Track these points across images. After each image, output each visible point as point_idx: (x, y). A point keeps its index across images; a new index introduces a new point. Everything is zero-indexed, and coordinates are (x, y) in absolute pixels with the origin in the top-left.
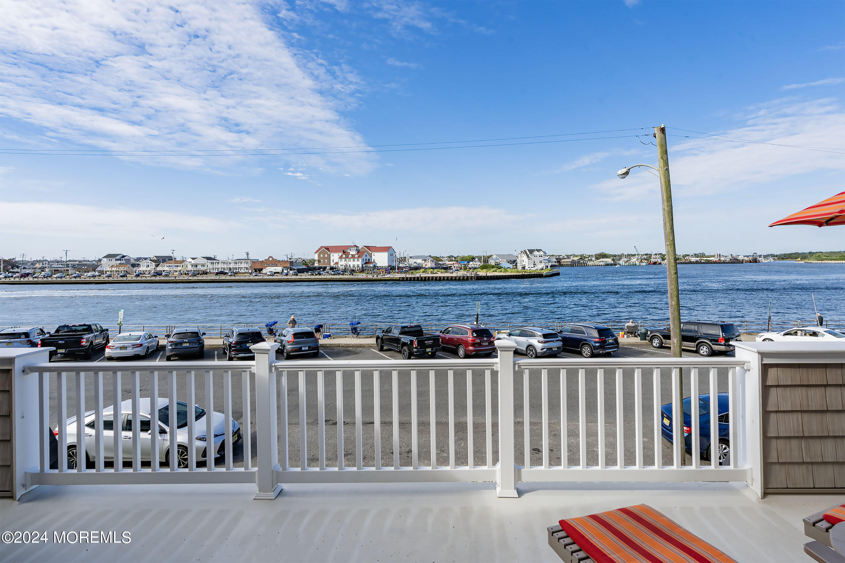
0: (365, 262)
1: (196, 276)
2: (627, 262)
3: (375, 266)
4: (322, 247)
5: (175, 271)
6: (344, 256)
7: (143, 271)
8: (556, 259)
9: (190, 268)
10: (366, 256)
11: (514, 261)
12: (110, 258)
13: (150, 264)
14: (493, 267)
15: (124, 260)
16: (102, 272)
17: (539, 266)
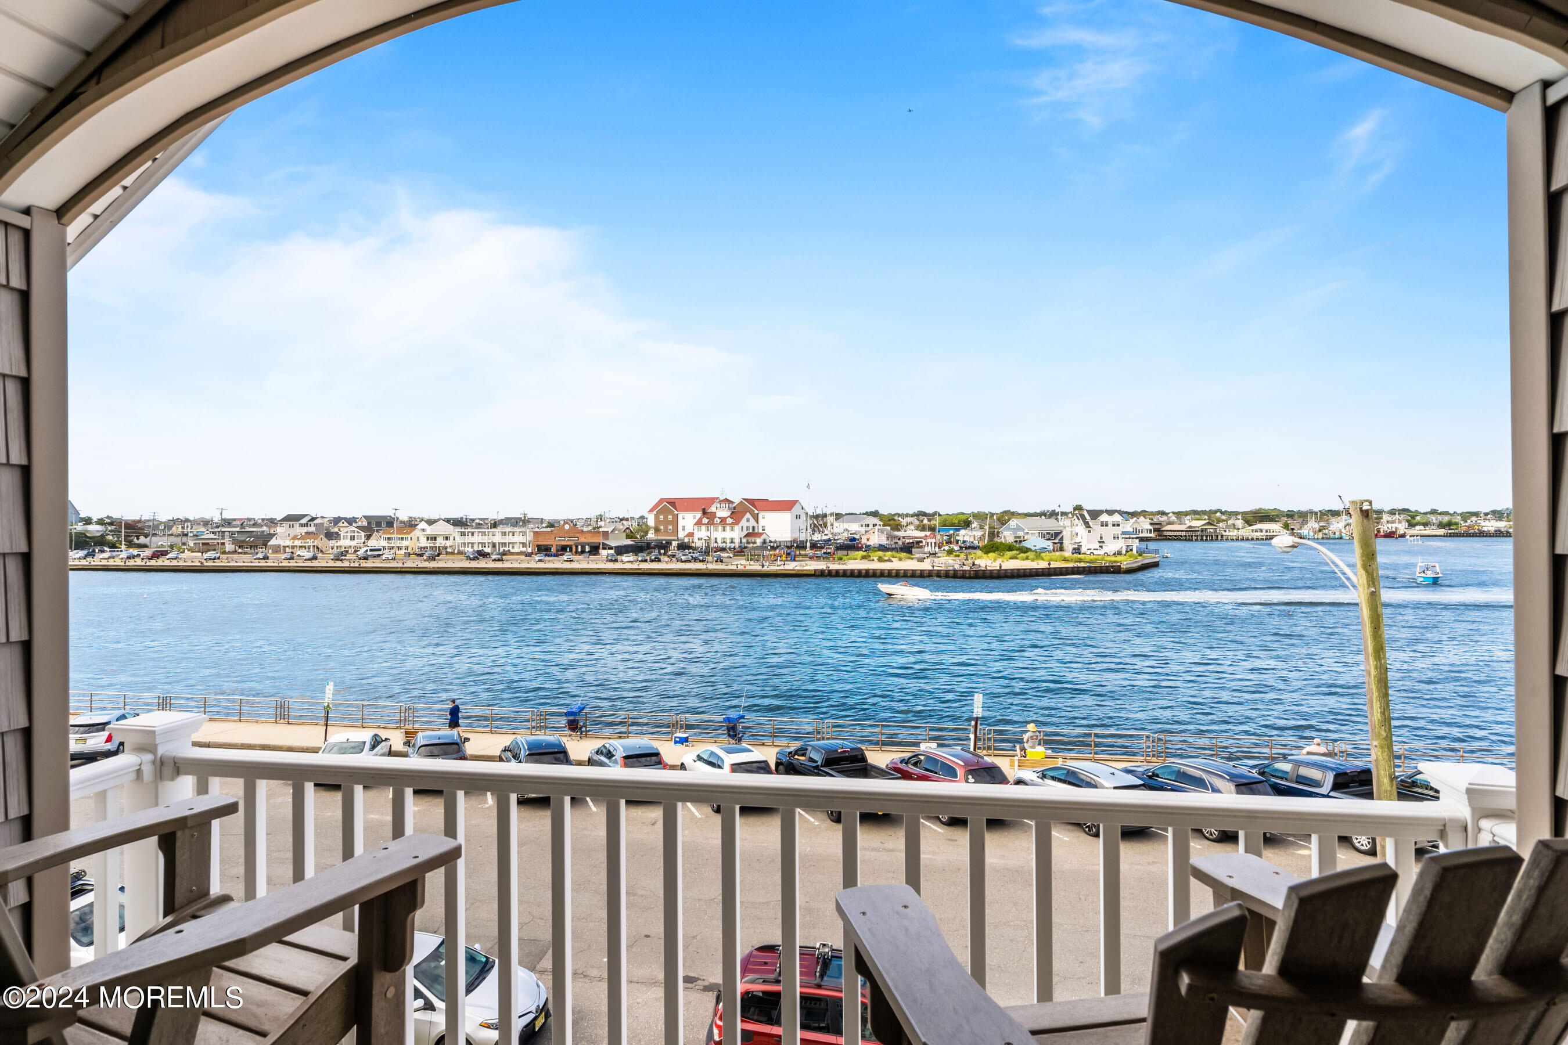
0: (745, 532)
1: (435, 560)
2: (1320, 530)
3: (764, 542)
4: (662, 500)
5: (398, 547)
6: (705, 520)
7: (345, 548)
8: (1151, 524)
9: (424, 542)
10: (748, 520)
11: (1057, 534)
12: (291, 523)
13: (356, 534)
14: (1010, 548)
15: (312, 525)
16: (277, 549)
17: (1112, 547)
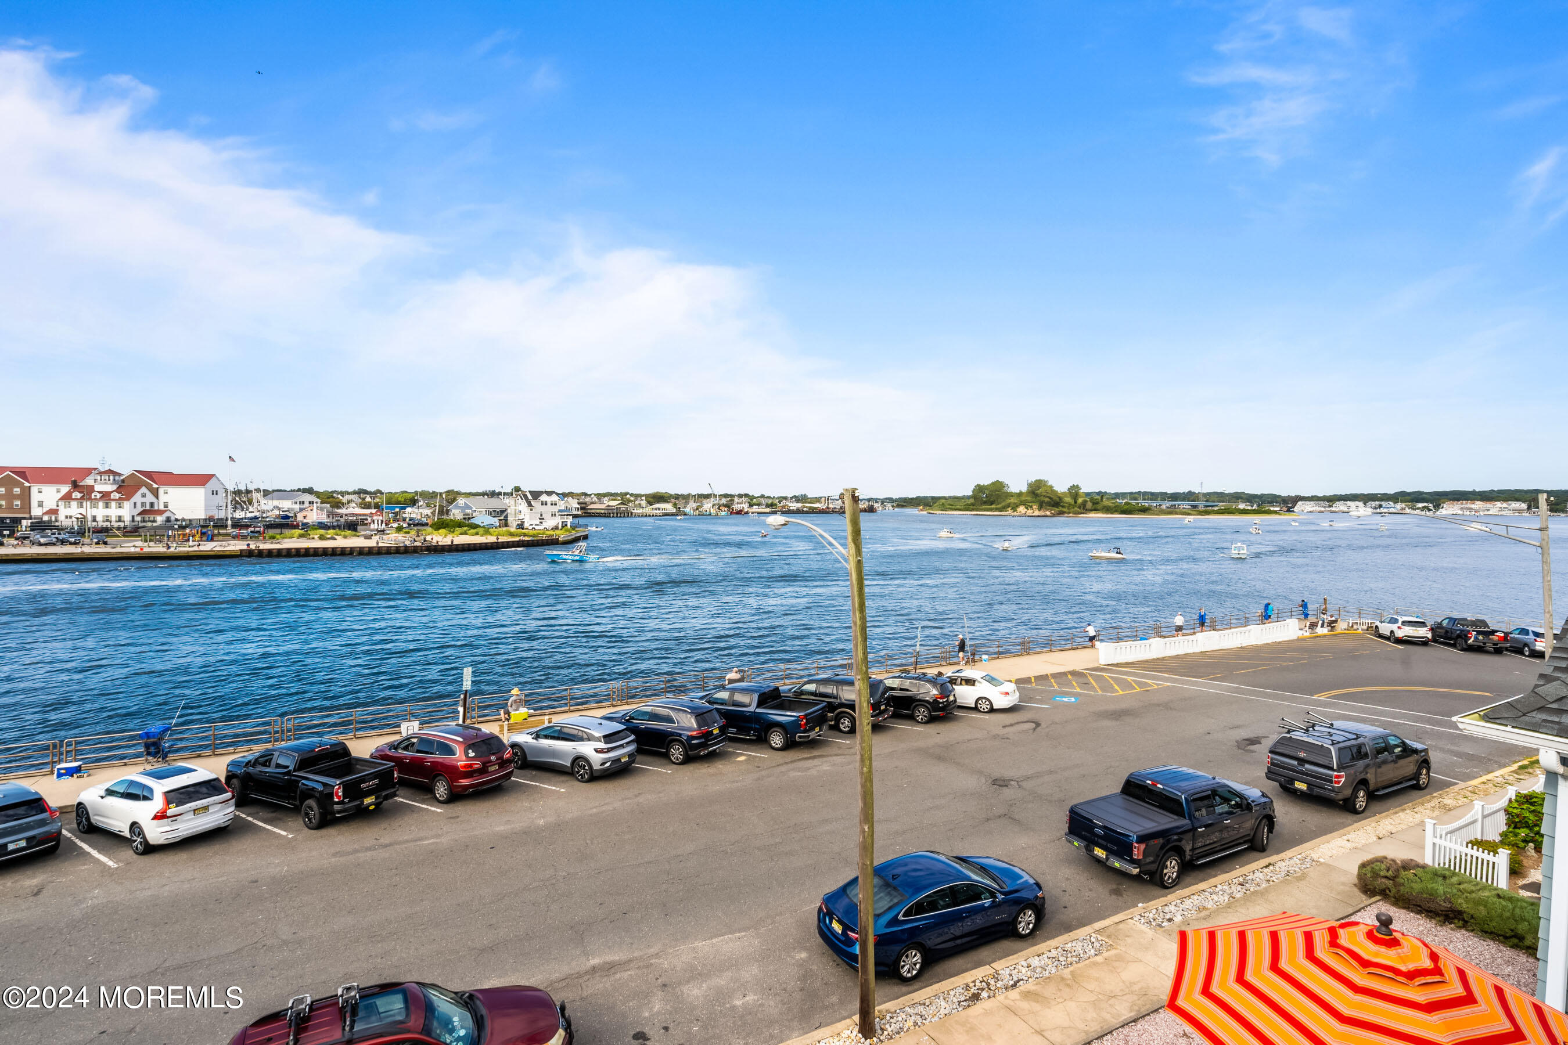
0: (139, 509)
2: (697, 509)
3: (168, 520)
4: (2, 470)
6: (76, 495)
8: (579, 503)
10: (143, 496)
11: (502, 511)
14: (460, 525)
17: (550, 522)
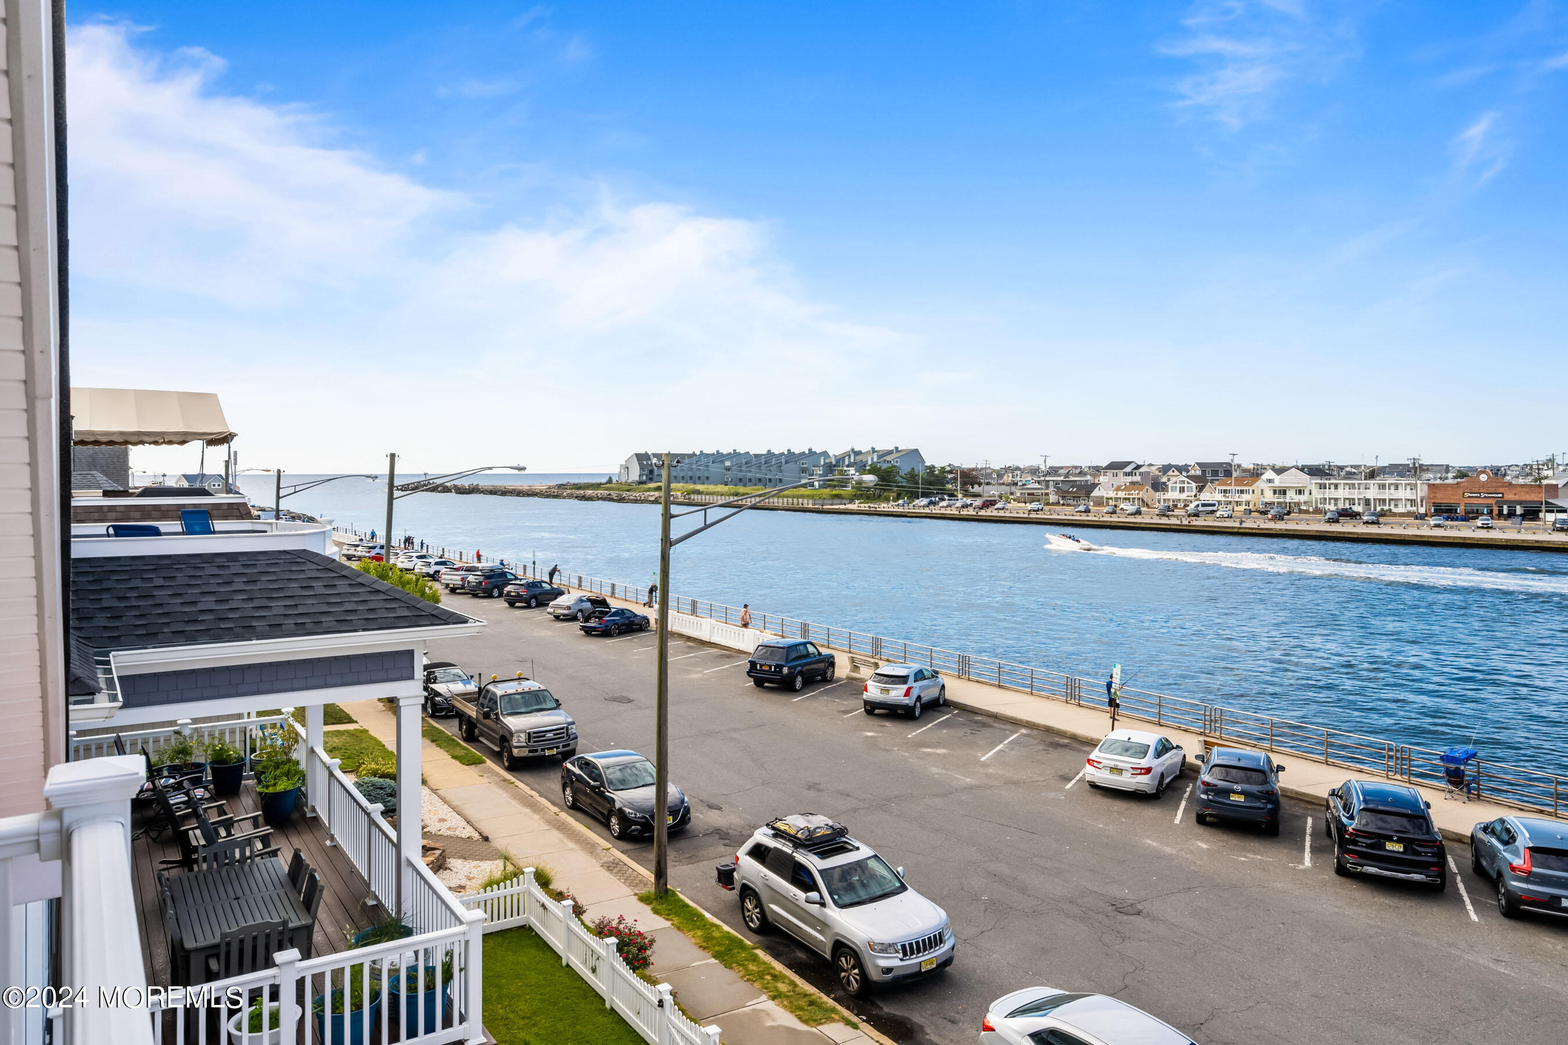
1: (1283, 520)
5: (1237, 502)
7: (1174, 501)
9: (1269, 496)
12: (1115, 471)
13: (1186, 485)
15: (1138, 474)
16: (1100, 502)
